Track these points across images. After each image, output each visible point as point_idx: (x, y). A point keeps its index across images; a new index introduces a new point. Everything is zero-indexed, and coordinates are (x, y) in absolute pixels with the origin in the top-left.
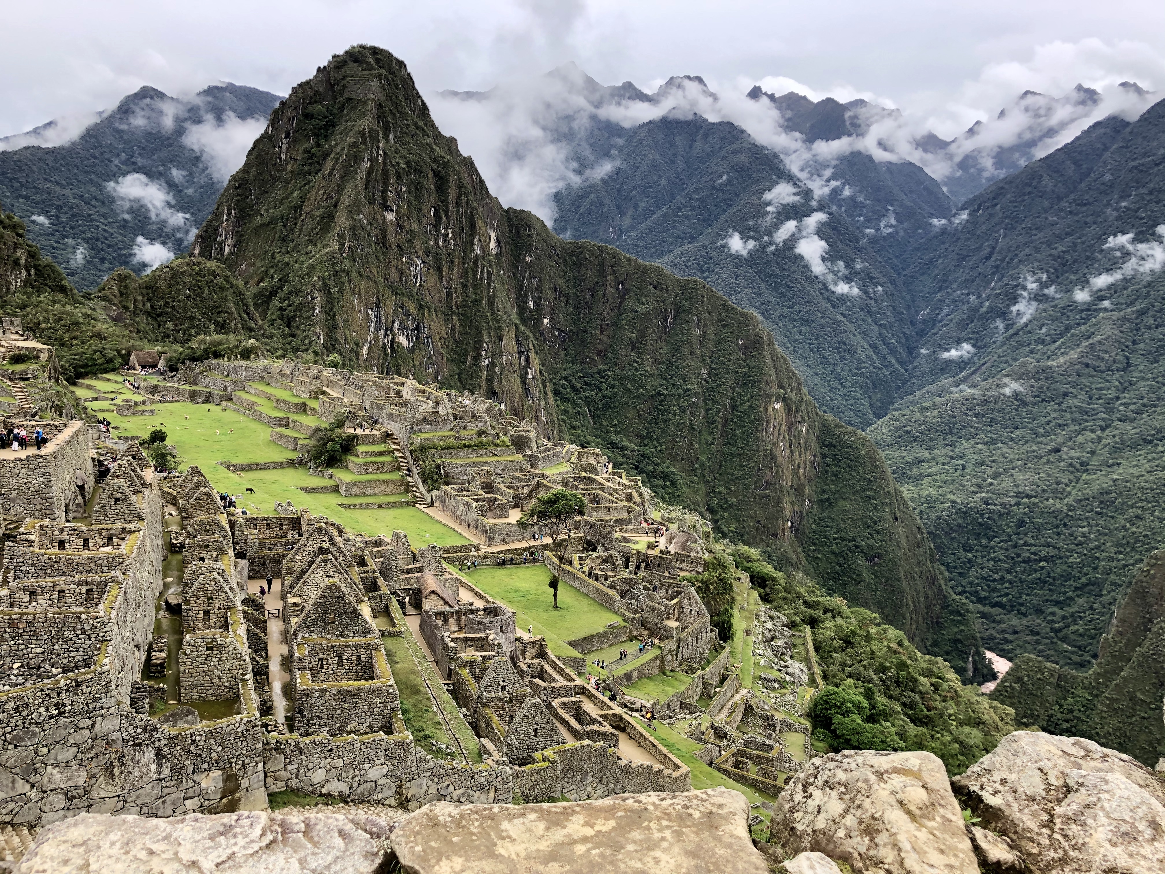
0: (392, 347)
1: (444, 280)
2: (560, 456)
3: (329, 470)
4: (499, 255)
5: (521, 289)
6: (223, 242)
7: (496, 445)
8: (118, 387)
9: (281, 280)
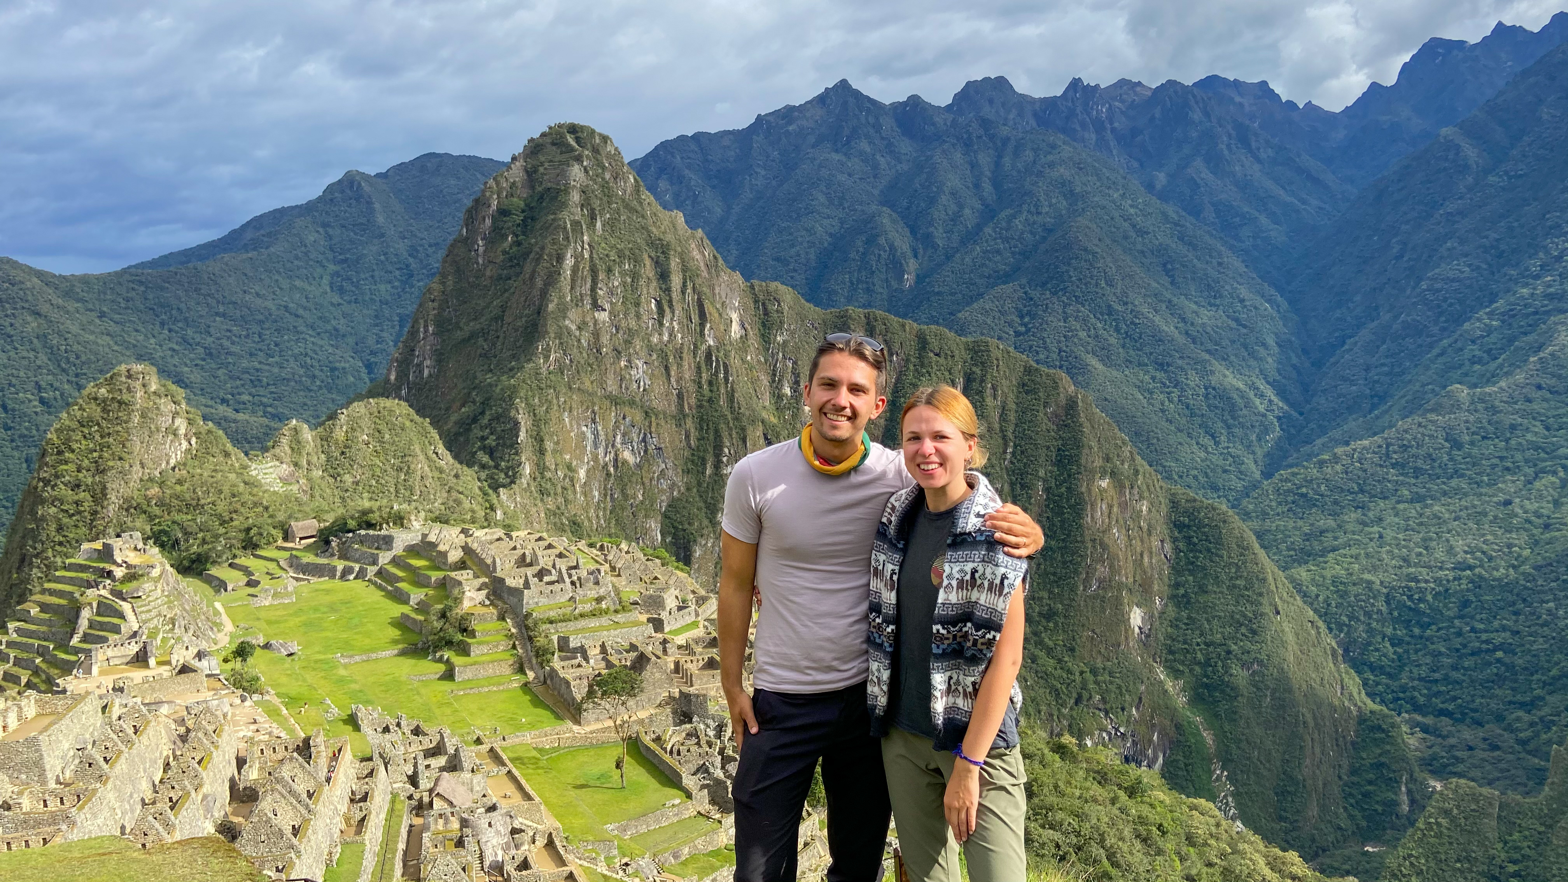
0: (616, 467)
1: (673, 380)
2: (693, 614)
3: (447, 654)
4: (744, 338)
5: (775, 375)
6: (422, 363)
7: (616, 611)
8: (272, 566)
9: (483, 403)
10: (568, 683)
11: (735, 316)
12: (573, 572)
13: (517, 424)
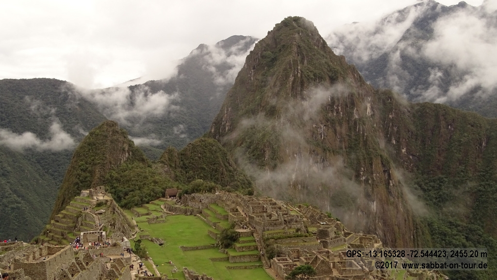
1: (337, 134)
2: (343, 241)
3: (226, 250)
4: (373, 116)
5: (388, 134)
6: (225, 124)
7: (306, 236)
8: (158, 207)
9: (250, 143)
10: (281, 267)
11: (369, 105)
12: (285, 216)
13: (264, 151)
